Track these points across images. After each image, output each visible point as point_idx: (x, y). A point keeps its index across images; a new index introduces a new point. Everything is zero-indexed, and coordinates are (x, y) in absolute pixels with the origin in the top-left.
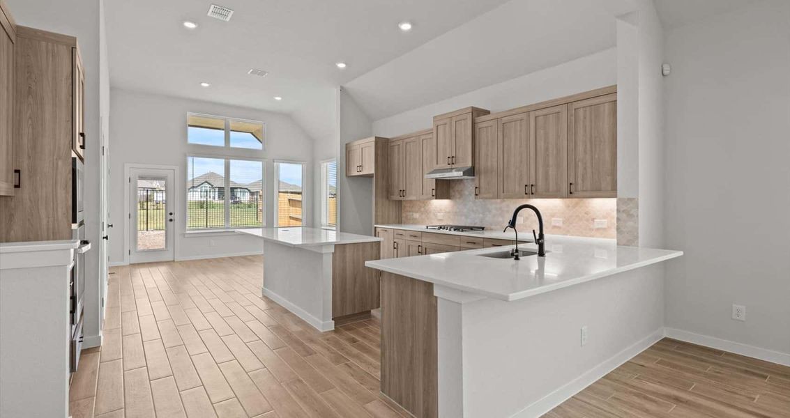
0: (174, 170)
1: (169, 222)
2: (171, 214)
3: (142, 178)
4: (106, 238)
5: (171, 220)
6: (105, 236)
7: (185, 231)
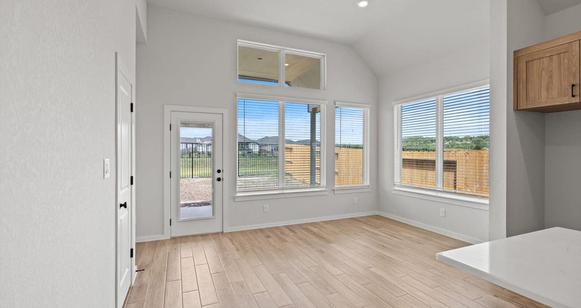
0: (222, 114)
1: (217, 182)
2: (219, 171)
3: (186, 124)
4: (125, 205)
5: (219, 179)
6: (123, 203)
7: (236, 192)
